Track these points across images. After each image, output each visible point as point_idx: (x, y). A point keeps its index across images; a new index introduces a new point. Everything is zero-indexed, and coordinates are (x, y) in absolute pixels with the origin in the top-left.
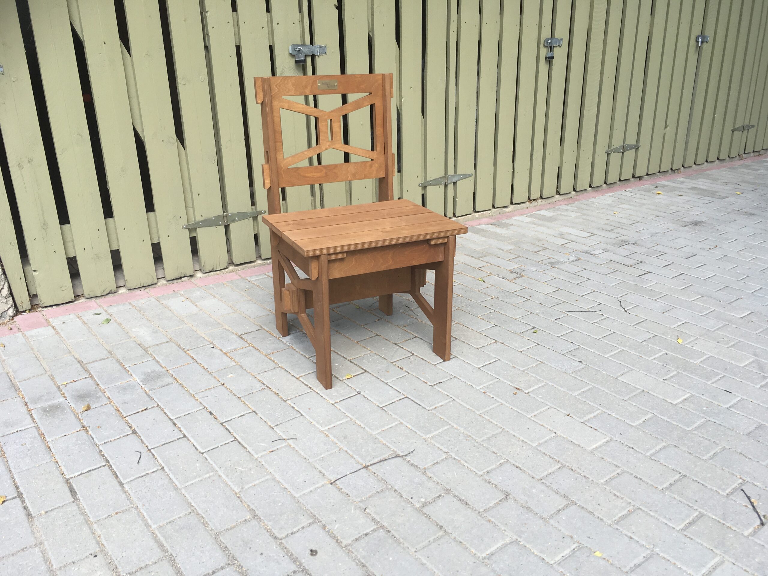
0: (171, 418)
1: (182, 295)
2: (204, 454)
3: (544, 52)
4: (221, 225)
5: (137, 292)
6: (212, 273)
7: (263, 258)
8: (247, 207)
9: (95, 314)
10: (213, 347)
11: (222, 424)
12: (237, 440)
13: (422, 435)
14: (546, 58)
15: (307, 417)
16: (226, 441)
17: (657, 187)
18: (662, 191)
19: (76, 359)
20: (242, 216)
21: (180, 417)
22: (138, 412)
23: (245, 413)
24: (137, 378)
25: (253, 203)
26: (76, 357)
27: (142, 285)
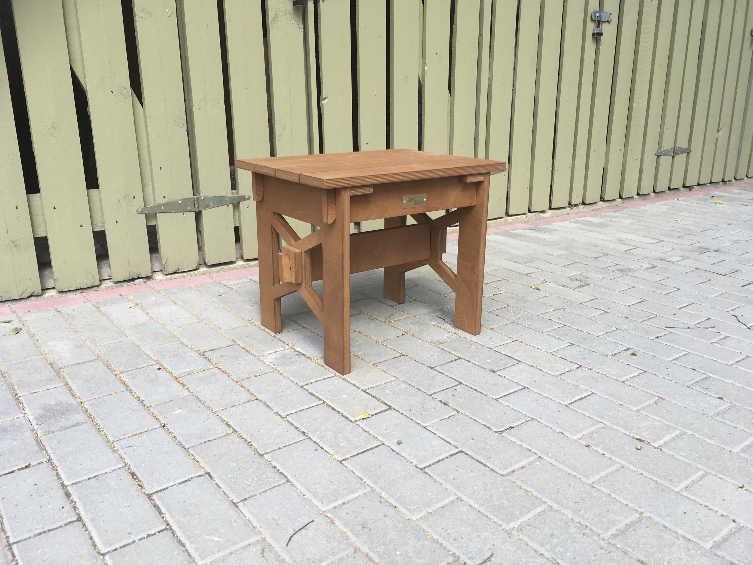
0: (65, 483)
1: (130, 300)
2: (107, 557)
3: (591, 27)
4: (190, 211)
5: (69, 296)
6: (177, 275)
7: (245, 258)
8: (226, 190)
9: (3, 322)
10: (159, 369)
11: (149, 496)
13: (500, 522)
17: (713, 197)
18: (723, 201)
20: (220, 201)
22: (13, 472)
23: (193, 476)
24: (30, 414)
25: (234, 186)
27: (78, 287)
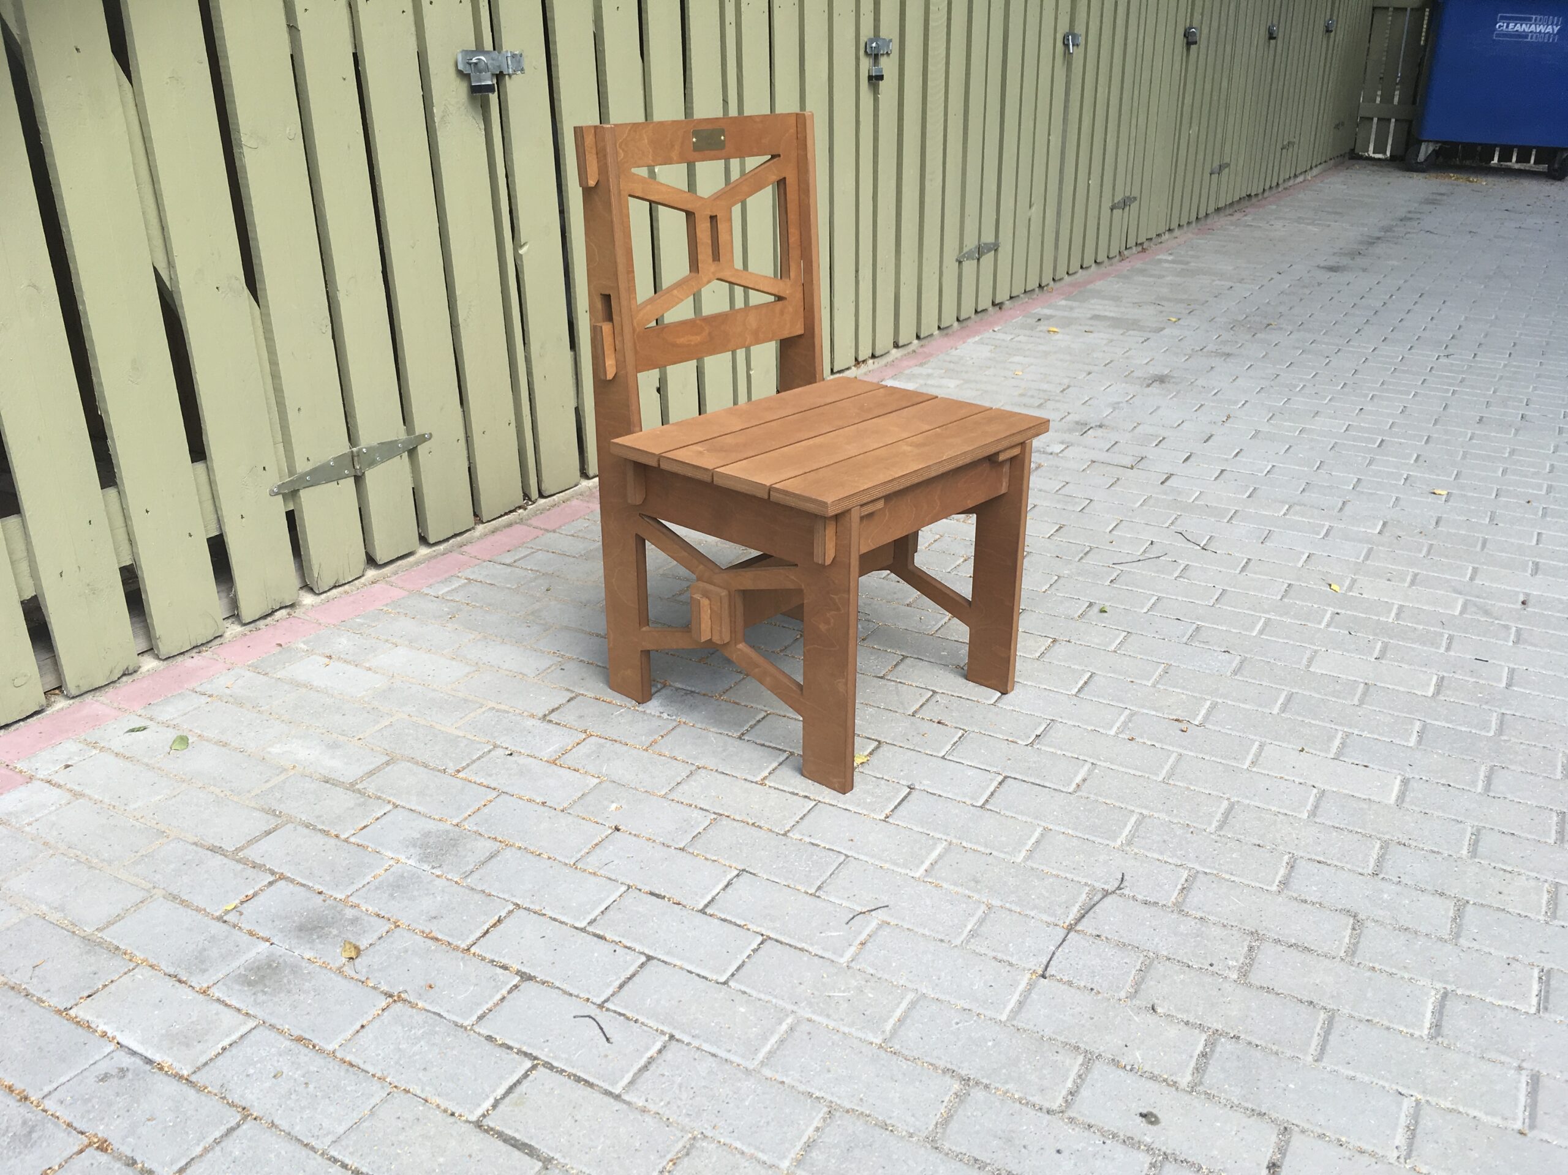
0: (577, 925)
1: (310, 652)
2: (731, 983)
3: (866, 64)
4: (347, 476)
5: (189, 662)
6: (334, 591)
7: (431, 541)
8: (396, 432)
9: (132, 730)
10: (511, 754)
12: (770, 938)
13: (1106, 842)
14: (870, 78)
15: (861, 857)
16: (750, 944)
17: (1039, 320)
18: (1057, 327)
19: (195, 844)
20: (388, 450)
21: (595, 920)
22: (487, 932)
23: (728, 877)
24: (402, 857)
26: (191, 841)
27: (194, 644)
